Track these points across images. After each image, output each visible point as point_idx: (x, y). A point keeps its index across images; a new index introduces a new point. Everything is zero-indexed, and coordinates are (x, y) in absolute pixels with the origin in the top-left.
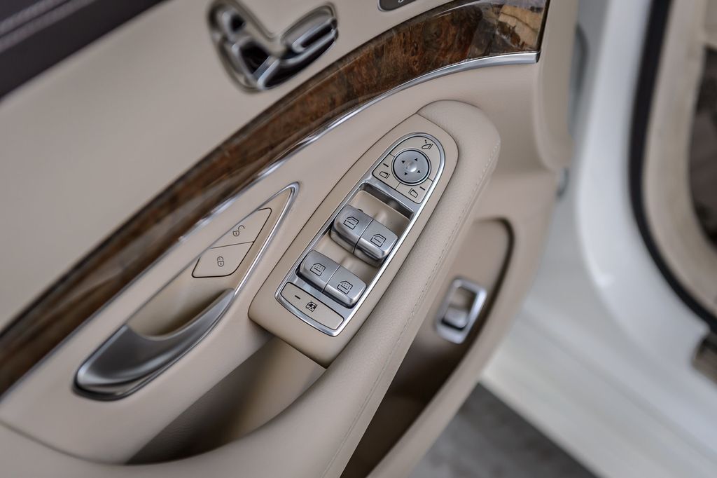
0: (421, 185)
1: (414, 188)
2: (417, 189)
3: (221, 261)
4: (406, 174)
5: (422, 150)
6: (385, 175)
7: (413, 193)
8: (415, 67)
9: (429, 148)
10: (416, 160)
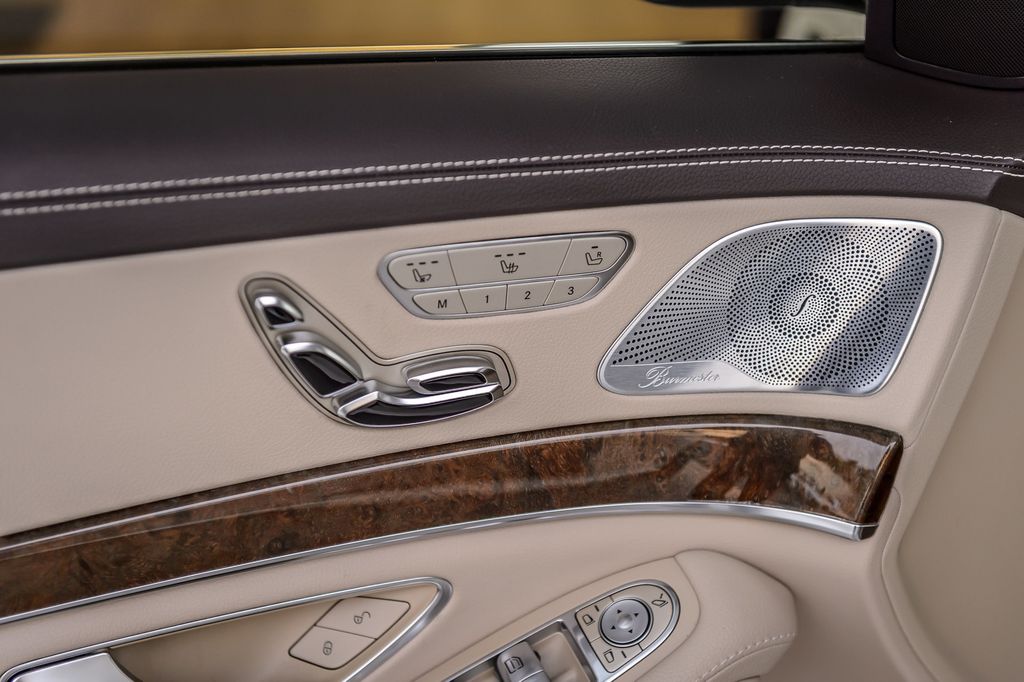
0: (624, 650)
1: (614, 650)
2: (617, 652)
3: (328, 649)
4: (613, 628)
5: (650, 604)
6: (588, 620)
7: (609, 656)
8: (660, 485)
9: (661, 606)
10: (636, 615)
